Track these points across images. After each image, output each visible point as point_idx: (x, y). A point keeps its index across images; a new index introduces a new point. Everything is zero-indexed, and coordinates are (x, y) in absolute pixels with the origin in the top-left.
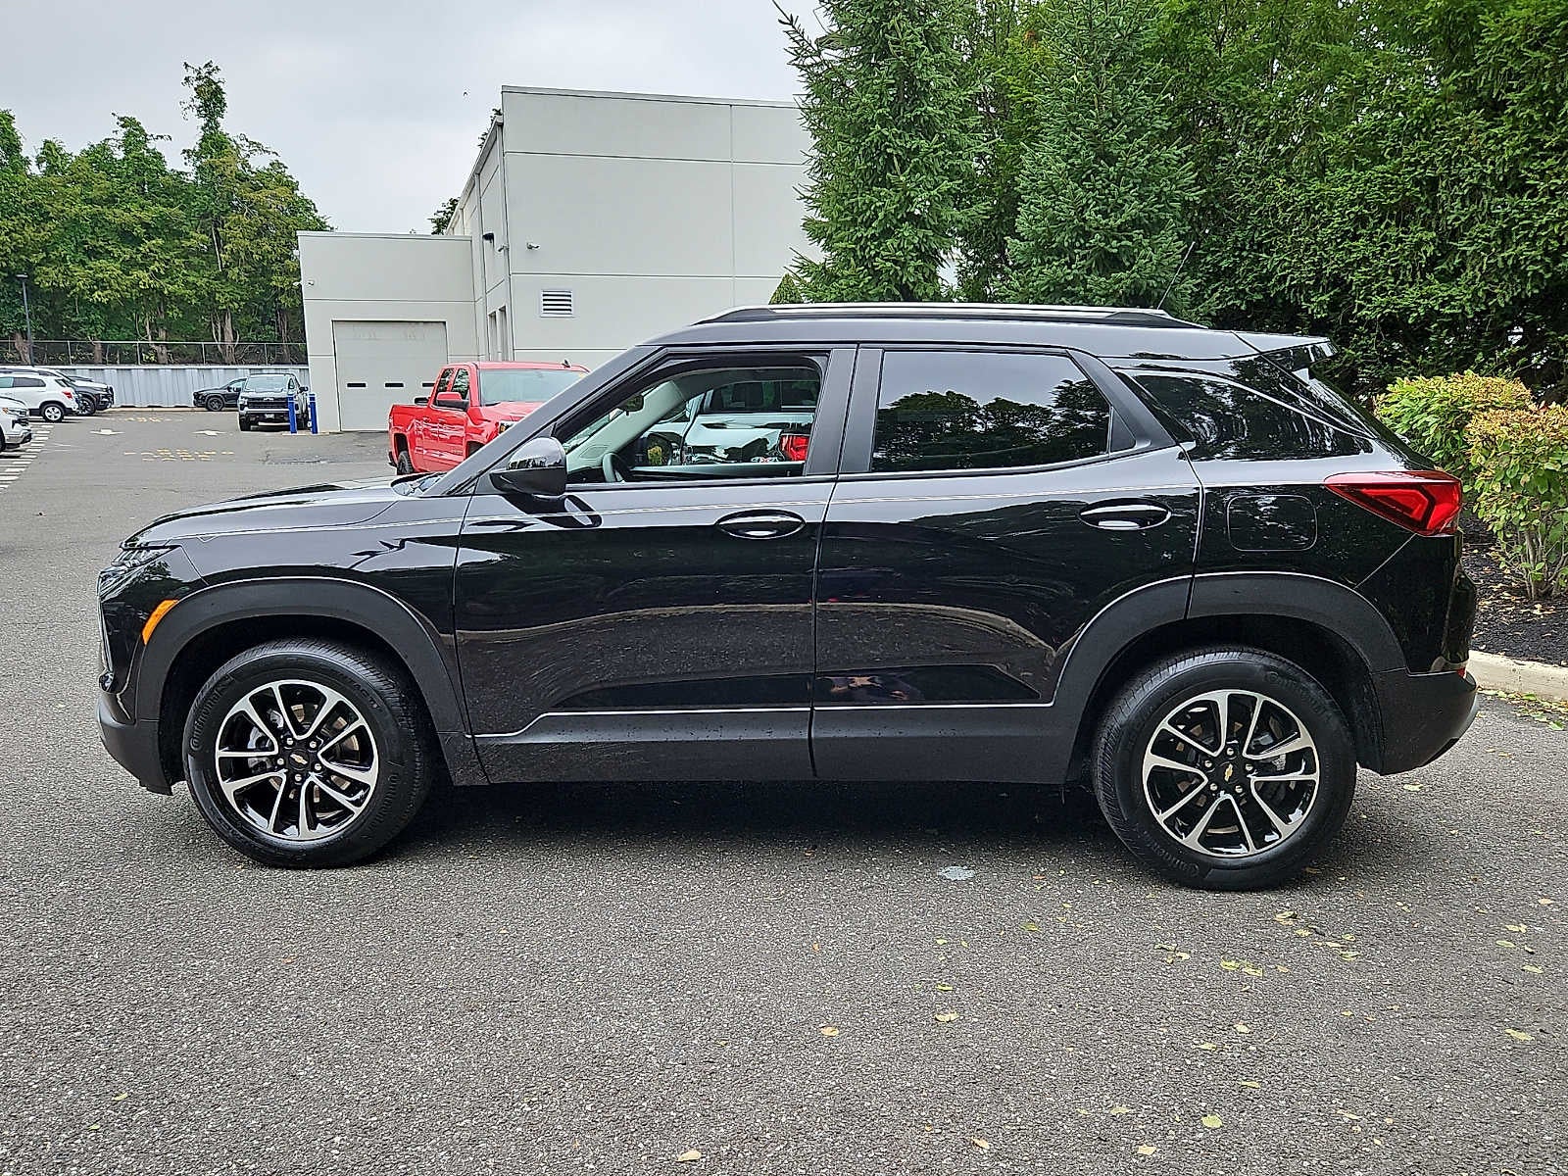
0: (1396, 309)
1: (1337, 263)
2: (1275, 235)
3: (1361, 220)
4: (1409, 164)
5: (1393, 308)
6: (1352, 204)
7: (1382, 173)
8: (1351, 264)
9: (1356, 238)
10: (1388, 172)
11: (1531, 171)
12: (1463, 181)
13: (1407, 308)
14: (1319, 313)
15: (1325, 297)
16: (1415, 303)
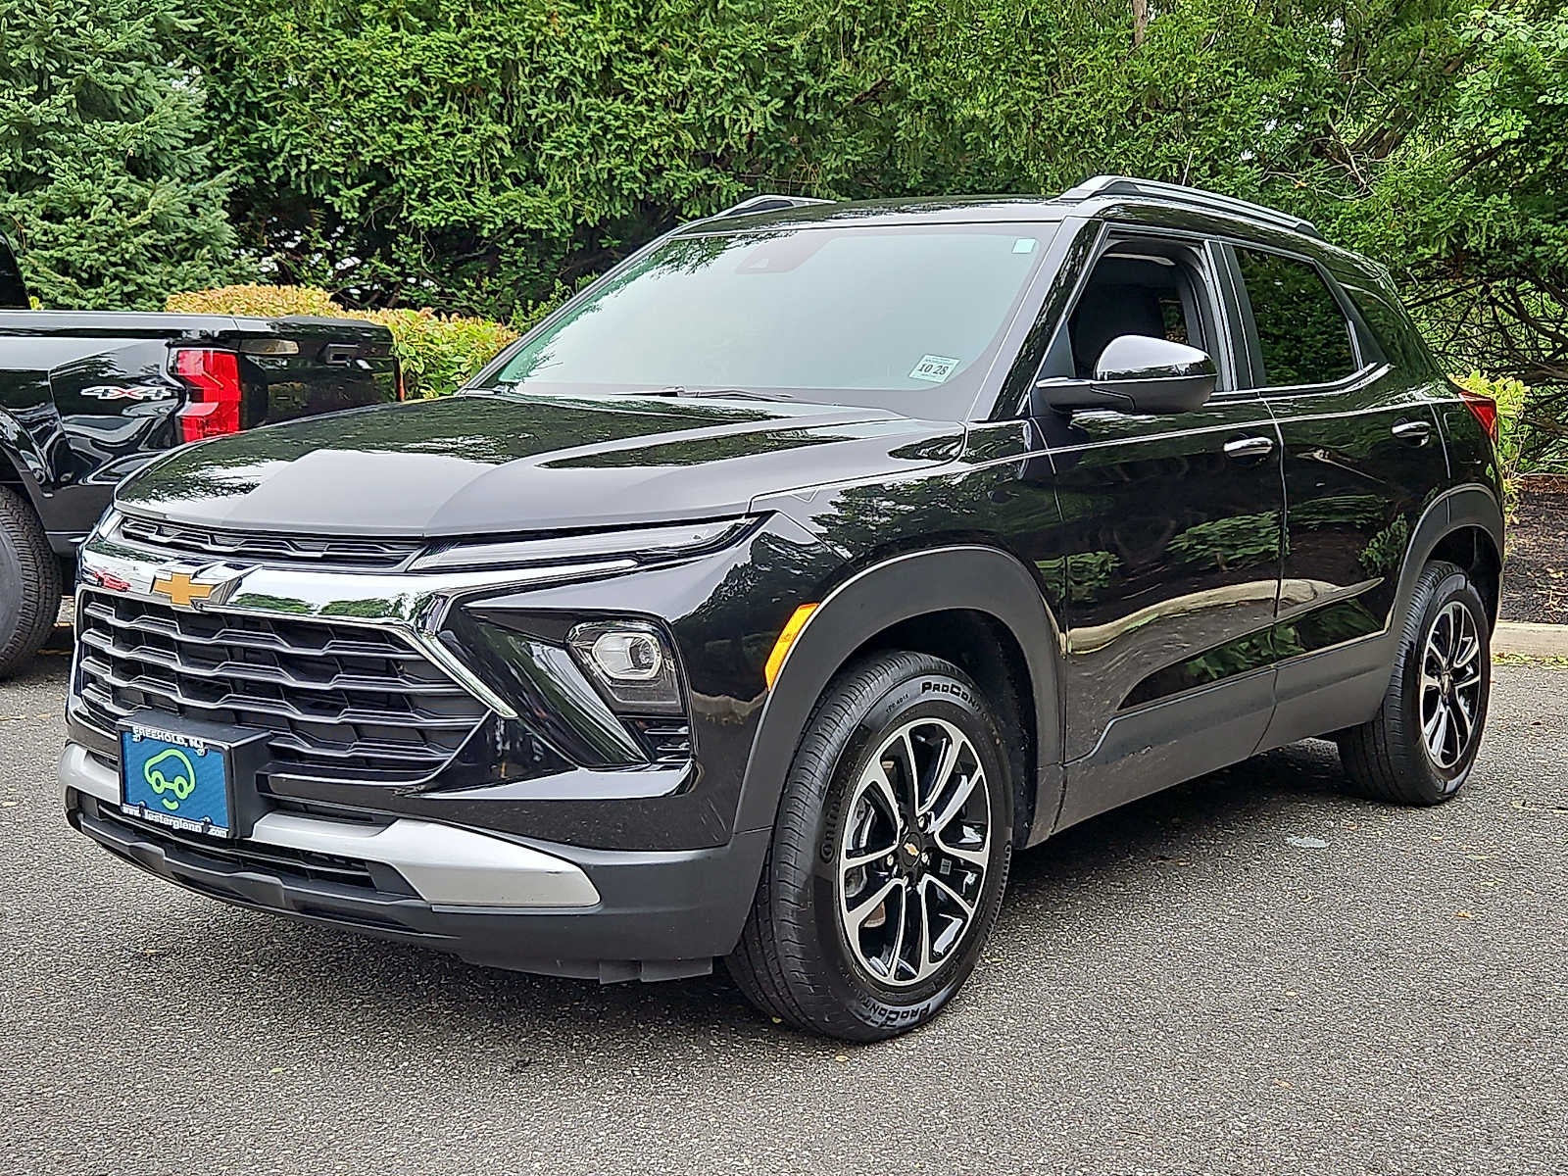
0: (465, 217)
1: (380, 148)
2: (282, 98)
3: (415, 98)
4: (482, 38)
5: (462, 216)
6: (404, 75)
7: (449, 43)
8: (401, 152)
9: (406, 119)
10: (456, 43)
11: (625, 74)
12: (551, 72)
13: (482, 218)
14: (348, 211)
15: (359, 191)
16: (491, 211)
